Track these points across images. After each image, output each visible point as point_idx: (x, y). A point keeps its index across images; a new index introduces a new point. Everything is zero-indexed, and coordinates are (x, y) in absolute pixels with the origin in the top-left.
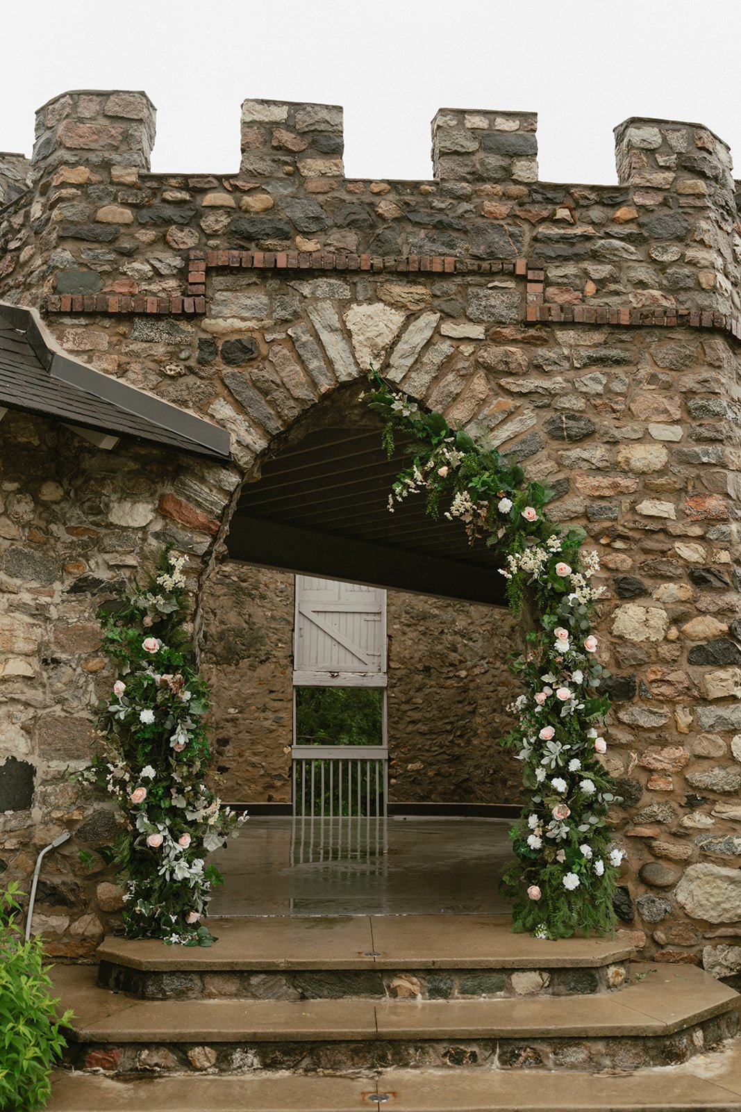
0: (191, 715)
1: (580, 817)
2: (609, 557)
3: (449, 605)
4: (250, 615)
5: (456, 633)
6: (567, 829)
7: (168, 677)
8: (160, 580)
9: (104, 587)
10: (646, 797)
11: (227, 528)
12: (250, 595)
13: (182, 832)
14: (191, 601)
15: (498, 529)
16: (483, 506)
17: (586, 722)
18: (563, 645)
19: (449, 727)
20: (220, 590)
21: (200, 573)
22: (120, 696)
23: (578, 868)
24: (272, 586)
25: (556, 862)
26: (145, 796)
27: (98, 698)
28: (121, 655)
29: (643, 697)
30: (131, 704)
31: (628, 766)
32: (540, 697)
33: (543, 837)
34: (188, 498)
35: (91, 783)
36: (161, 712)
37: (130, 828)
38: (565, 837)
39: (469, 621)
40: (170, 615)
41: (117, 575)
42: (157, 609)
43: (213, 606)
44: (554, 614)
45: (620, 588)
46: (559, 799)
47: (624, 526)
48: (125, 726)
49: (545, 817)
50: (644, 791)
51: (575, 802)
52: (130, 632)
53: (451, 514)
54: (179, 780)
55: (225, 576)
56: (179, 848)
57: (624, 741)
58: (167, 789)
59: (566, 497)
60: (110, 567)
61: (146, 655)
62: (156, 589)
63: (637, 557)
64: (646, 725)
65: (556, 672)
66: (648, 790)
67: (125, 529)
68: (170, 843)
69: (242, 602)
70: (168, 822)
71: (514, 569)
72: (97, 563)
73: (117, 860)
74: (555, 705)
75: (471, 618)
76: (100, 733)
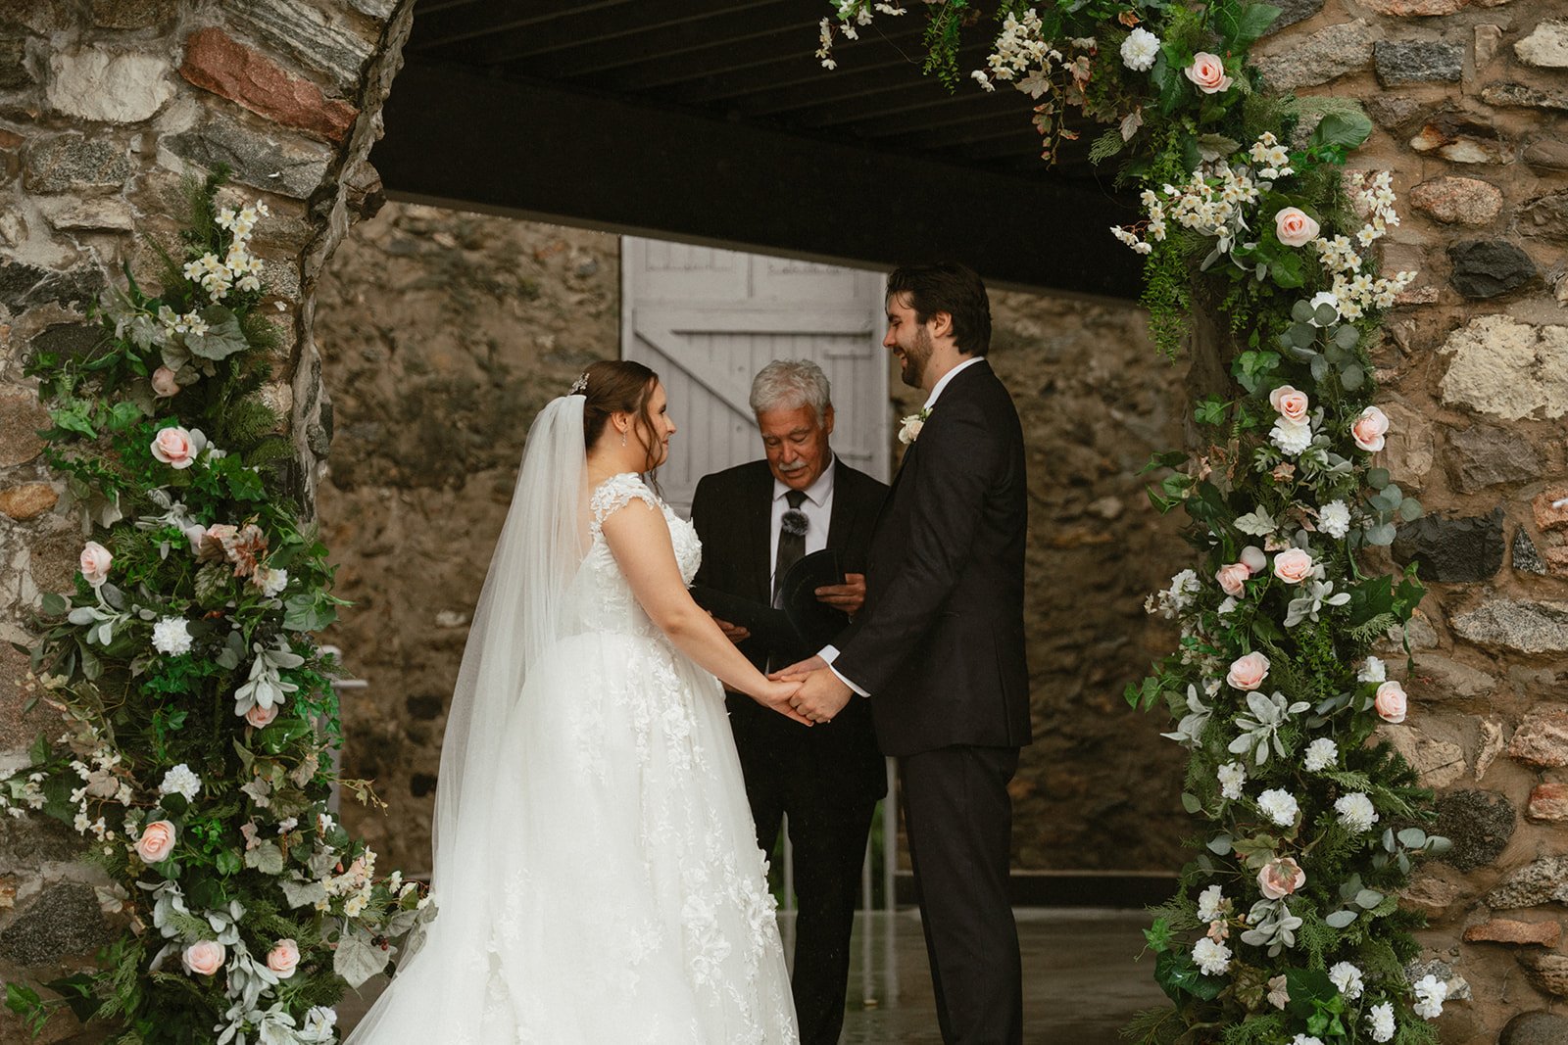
0: (289, 633)
1: (1334, 890)
2: (1435, 189)
3: (1070, 310)
4: (492, 346)
5: (1089, 390)
6: (1296, 922)
7: (224, 532)
8: (192, 271)
9: (46, 289)
10: (1524, 839)
11: (377, 119)
12: (491, 288)
13: (275, 937)
14: (281, 324)
15: (1124, 112)
16: (1081, 51)
17: (1350, 641)
18: (1294, 434)
19: (1069, 660)
20: (403, 273)
21: (306, 249)
22: (98, 582)
23: (1323, 1022)
24: (554, 261)
25: (1267, 1008)
26: (172, 842)
27: (42, 588)
28: (94, 475)
29: (1523, 573)
30: (128, 603)
31: (1476, 757)
32: (1233, 577)
33: (1233, 941)
34: (265, 40)
35: (32, 813)
36: (209, 624)
37: (138, 926)
38: (1290, 941)
39: (1129, 355)
40: (223, 366)
41: (79, 257)
42: (186, 351)
43: (386, 321)
44: (1274, 349)
45: (1465, 274)
46: (1275, 843)
47: (1481, 100)
48: (115, 663)
49: (1242, 892)
50: (1520, 820)
51: (1320, 852)
52: (119, 411)
53: (990, 74)
54: (262, 802)
55: (419, 234)
56: (269, 977)
57: (1465, 690)
58: (233, 825)
59: (1318, 19)
60: (58, 234)
61: (163, 473)
62: (185, 296)
63: (1515, 186)
64: (1528, 648)
65: (1276, 509)
66: (1529, 819)
67: (95, 127)
68: (245, 964)
69: (470, 309)
70: (237, 911)
71: (1158, 227)
72: (22, 223)
73: (107, 1009)
74: (1272, 595)
75: (1132, 344)
76: (49, 682)
